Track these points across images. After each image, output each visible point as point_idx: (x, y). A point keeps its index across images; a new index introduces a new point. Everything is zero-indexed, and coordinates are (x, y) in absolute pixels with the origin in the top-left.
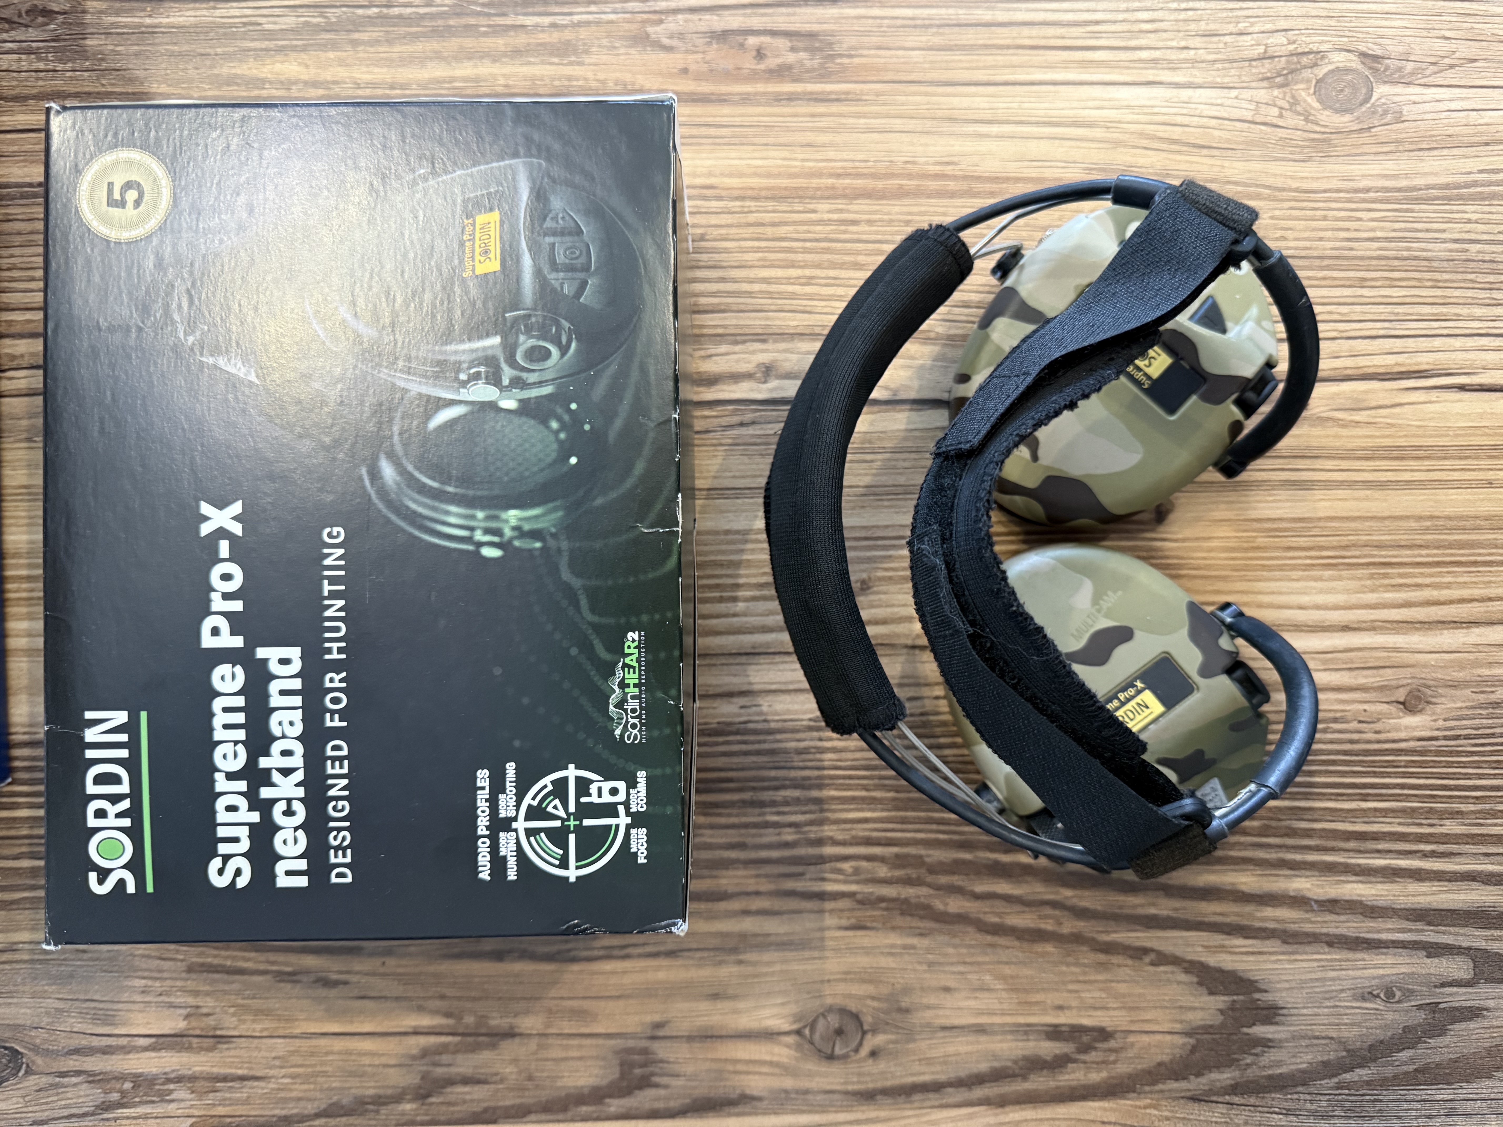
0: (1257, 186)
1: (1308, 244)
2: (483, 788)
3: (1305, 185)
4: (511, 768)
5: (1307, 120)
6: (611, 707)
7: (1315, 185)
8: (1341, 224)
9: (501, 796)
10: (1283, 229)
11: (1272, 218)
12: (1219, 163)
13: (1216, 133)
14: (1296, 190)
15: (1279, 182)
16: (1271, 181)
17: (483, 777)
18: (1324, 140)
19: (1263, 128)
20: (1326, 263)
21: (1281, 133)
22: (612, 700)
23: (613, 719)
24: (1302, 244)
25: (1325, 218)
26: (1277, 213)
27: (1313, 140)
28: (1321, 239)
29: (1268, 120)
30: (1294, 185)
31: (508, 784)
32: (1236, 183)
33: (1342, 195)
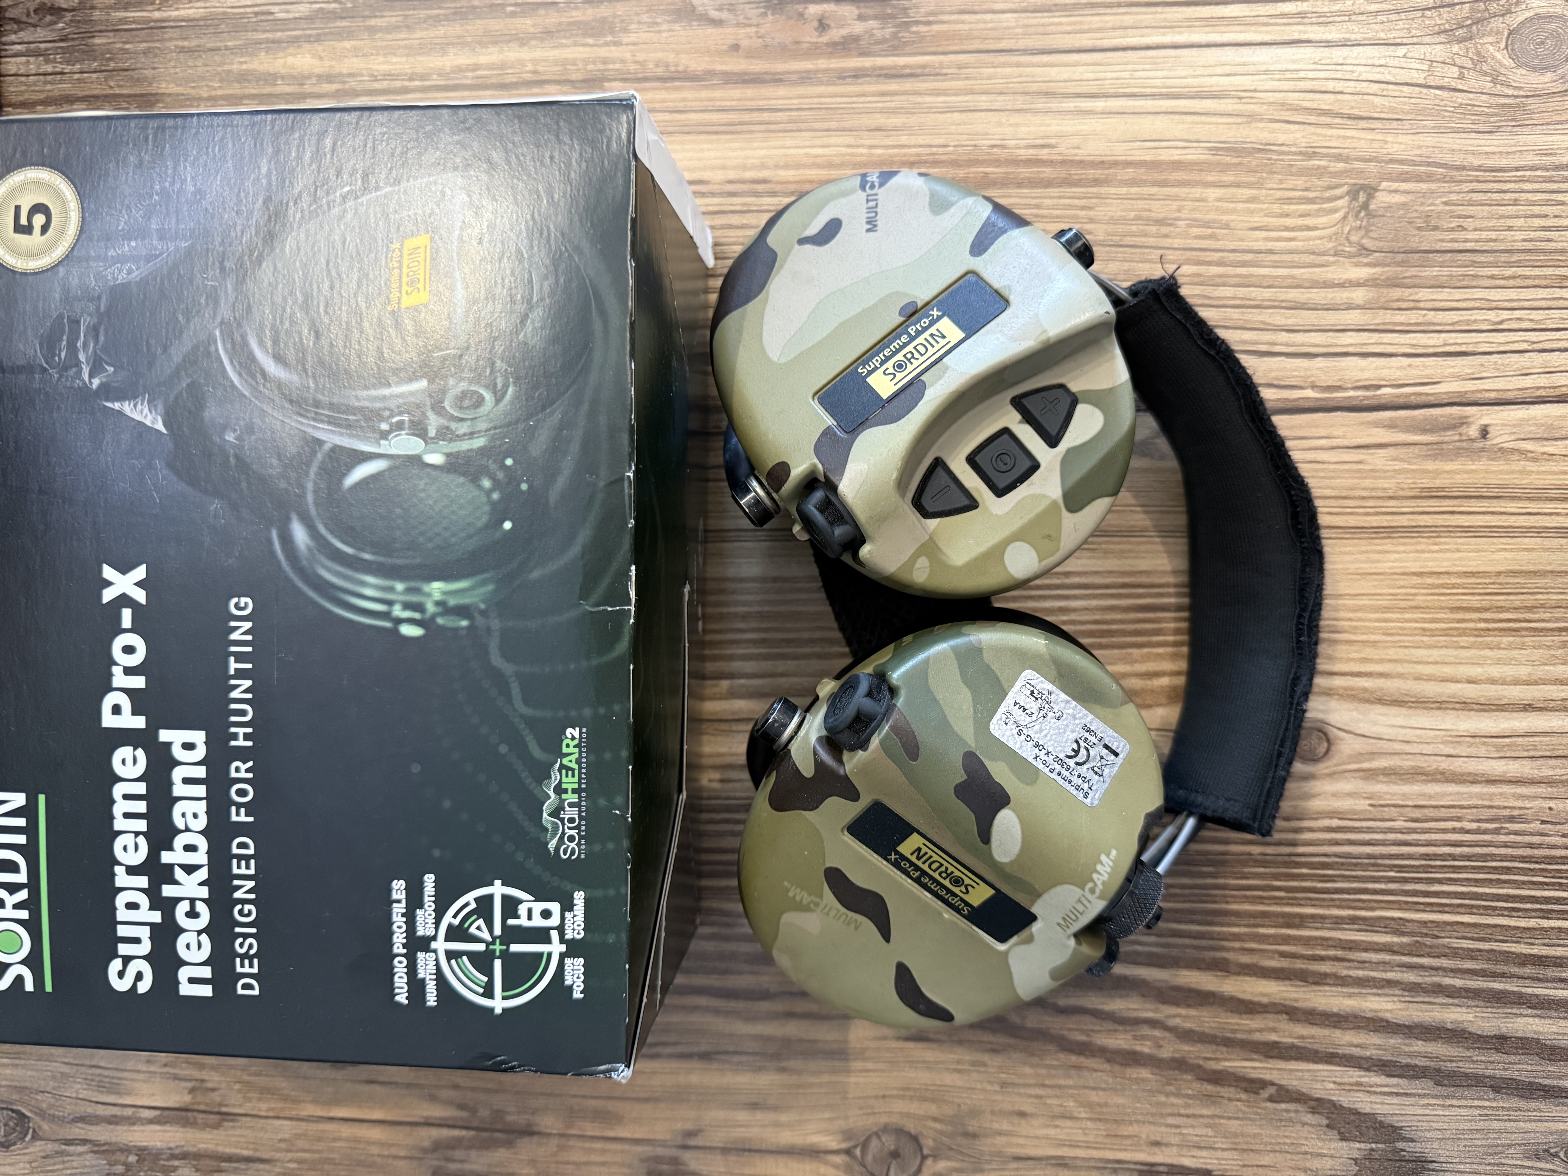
0: (1429, 164)
1: (1493, 235)
2: (399, 901)
3: (1490, 162)
4: (429, 880)
5: (1494, 81)
6: (545, 815)
7: (1504, 162)
8: (1537, 210)
9: (419, 912)
10: (1459, 217)
11: (1446, 203)
12: (1380, 137)
13: (1377, 100)
14: (1479, 168)
15: (1458, 160)
16: (1447, 158)
17: (398, 890)
18: (1518, 106)
19: (1438, 92)
20: (1515, 258)
21: (1461, 98)
22: (547, 808)
23: (547, 830)
24: (1484, 235)
25: (1515, 203)
26: (1453, 197)
27: (1503, 106)
28: (1510, 229)
29: (1445, 82)
30: (1477, 162)
31: (426, 899)
32: (1401, 162)
33: (1539, 173)
